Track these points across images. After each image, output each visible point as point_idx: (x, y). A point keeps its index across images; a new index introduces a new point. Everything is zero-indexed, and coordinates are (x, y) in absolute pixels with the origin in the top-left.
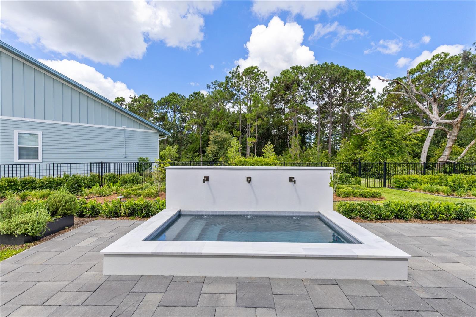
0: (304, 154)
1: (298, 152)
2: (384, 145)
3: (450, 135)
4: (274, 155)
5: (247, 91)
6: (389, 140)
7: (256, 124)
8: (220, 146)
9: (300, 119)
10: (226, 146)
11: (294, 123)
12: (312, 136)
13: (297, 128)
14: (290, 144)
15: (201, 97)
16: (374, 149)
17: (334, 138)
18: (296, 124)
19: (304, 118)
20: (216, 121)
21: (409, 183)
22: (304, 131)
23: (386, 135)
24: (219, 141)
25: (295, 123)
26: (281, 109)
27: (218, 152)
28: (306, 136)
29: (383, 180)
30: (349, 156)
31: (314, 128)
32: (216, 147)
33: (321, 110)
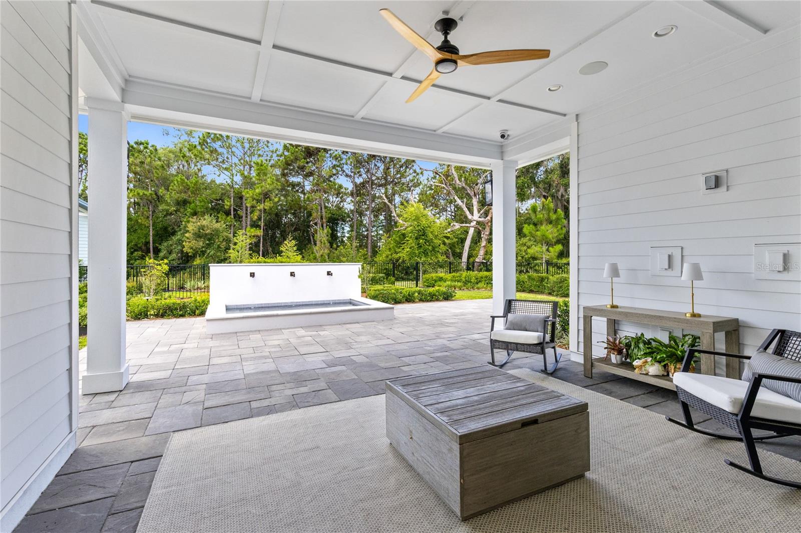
0: (335, 255)
1: (327, 251)
2: (418, 244)
3: (483, 234)
4: (297, 255)
5: (243, 152)
6: (423, 239)
7: (261, 207)
8: (208, 242)
9: (328, 200)
10: (219, 241)
11: (319, 208)
12: (345, 228)
13: (324, 216)
14: (314, 240)
15: (151, 151)
16: (410, 248)
17: (376, 231)
18: (323, 209)
19: (334, 199)
20: (184, 196)
21: (436, 281)
22: (334, 220)
23: (420, 233)
24: (206, 234)
25: (321, 208)
26: (299, 184)
27: (205, 251)
28: (337, 227)
29: (415, 282)
30: (390, 257)
31: (349, 217)
32: (201, 244)
33: (357, 190)
